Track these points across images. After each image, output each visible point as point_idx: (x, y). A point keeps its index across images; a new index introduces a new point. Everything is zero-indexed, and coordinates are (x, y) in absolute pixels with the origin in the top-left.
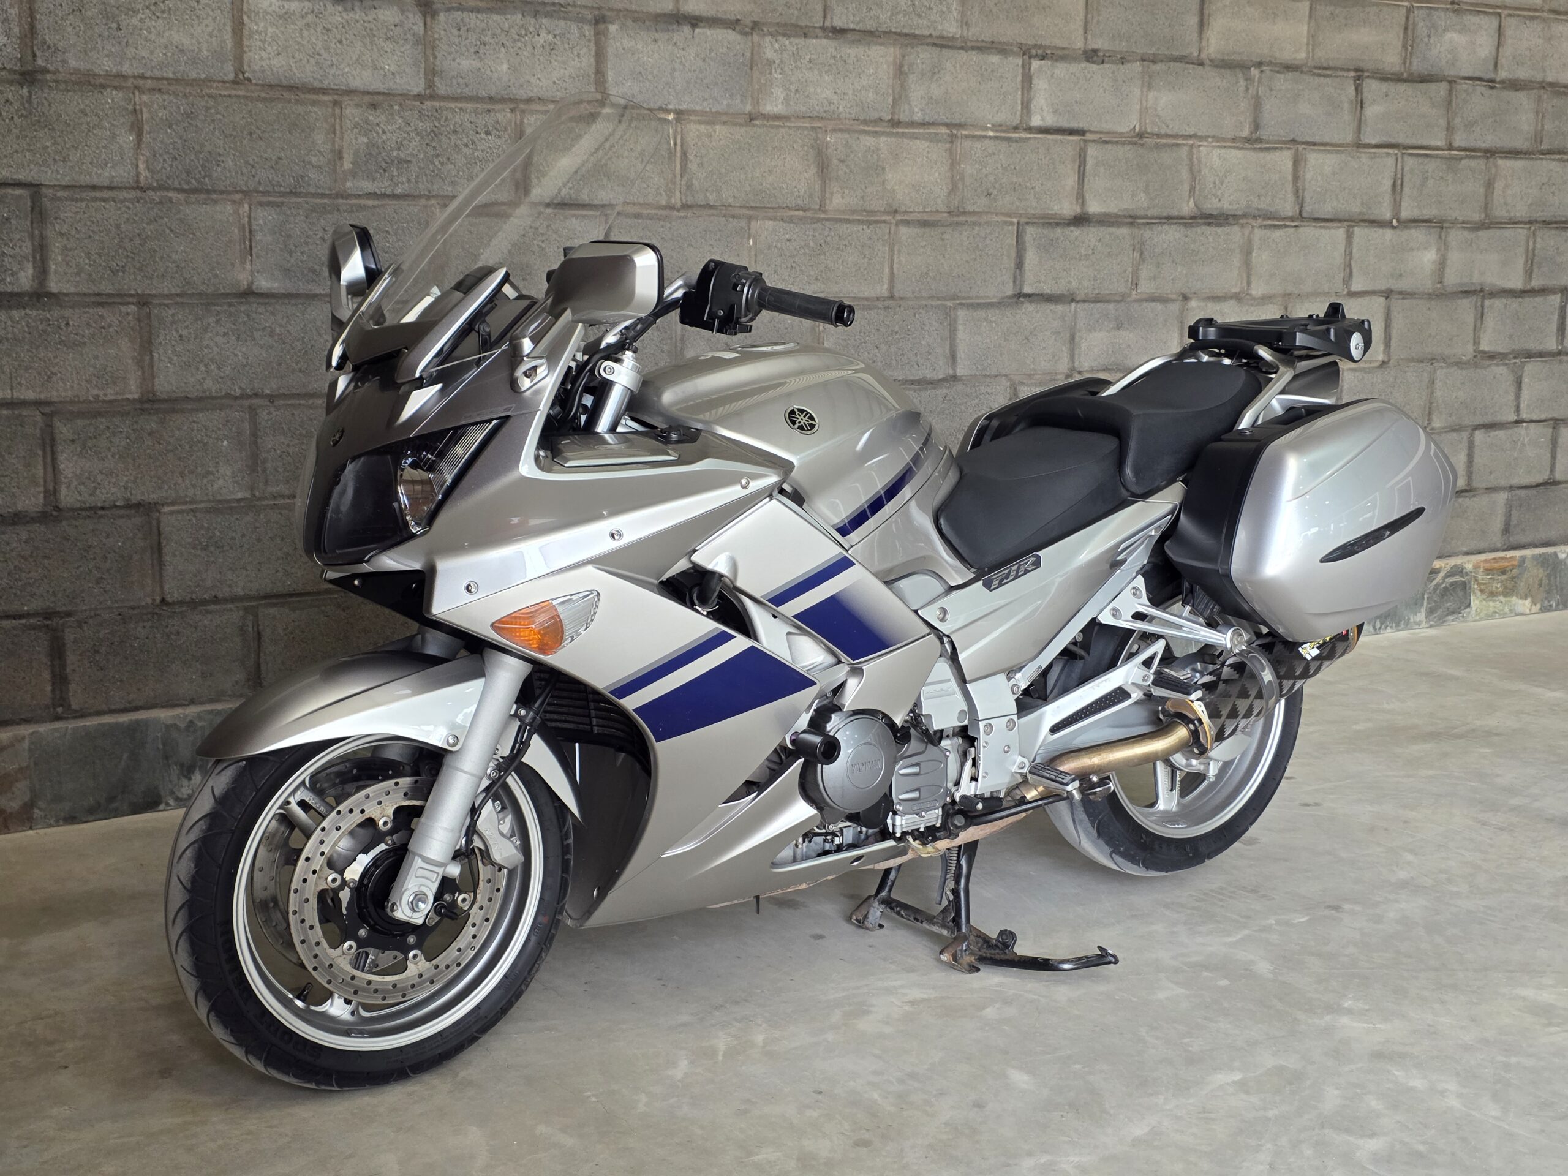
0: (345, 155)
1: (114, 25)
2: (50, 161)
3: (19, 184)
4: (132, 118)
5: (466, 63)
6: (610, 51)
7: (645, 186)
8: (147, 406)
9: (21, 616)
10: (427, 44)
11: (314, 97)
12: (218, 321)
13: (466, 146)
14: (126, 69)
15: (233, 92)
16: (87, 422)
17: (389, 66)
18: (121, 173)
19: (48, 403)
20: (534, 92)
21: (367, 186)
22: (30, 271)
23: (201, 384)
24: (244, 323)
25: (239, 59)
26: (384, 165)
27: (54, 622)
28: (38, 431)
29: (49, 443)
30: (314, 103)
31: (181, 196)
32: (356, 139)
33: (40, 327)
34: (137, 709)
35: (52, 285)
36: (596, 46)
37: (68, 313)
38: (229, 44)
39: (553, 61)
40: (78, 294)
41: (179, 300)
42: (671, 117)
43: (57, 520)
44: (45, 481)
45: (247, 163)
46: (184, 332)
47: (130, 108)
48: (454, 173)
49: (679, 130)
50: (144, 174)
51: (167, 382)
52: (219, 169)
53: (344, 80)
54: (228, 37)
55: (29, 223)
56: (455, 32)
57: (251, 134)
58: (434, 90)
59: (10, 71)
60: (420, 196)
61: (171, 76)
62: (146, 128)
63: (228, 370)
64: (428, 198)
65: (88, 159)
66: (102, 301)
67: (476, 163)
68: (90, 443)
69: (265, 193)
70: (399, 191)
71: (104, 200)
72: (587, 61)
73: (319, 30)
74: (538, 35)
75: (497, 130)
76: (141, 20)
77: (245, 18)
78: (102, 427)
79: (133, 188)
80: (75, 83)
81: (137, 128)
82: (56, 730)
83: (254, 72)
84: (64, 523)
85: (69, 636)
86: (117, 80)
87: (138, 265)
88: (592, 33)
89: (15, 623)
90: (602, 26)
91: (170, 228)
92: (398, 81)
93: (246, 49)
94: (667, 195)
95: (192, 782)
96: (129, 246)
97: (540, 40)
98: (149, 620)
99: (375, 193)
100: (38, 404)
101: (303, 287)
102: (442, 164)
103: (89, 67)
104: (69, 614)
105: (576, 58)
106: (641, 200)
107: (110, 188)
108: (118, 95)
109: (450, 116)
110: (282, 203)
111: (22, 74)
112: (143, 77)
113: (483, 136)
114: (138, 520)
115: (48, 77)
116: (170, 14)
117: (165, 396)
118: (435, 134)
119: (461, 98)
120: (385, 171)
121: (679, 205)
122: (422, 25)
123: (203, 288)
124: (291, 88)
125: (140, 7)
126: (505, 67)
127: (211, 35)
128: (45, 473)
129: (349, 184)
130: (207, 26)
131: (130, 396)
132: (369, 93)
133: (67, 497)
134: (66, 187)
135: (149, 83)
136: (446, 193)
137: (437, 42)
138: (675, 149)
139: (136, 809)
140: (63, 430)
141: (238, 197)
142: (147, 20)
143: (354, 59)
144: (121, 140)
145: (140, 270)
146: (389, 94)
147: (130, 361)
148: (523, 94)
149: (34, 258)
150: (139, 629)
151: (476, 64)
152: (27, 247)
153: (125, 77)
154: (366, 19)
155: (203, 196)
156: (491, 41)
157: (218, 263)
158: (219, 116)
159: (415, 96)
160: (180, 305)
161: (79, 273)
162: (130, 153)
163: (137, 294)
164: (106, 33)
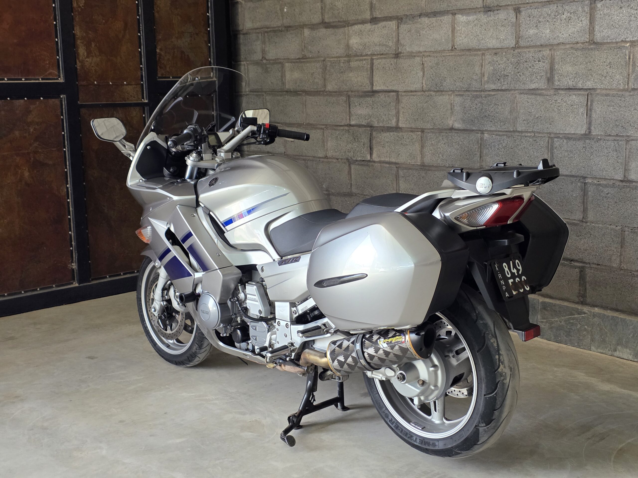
0: (485, 75)
1: (419, 35)
2: (401, 83)
3: (393, 91)
4: (422, 66)
5: (532, 32)
6: (598, 16)
7: (612, 80)
8: (422, 167)
10: (517, 25)
11: (476, 53)
12: (442, 139)
13: (530, 67)
14: (421, 49)
15: (451, 54)
16: (407, 171)
17: (502, 37)
18: (417, 86)
19: (398, 164)
20: (561, 40)
21: (493, 87)
22: (395, 120)
23: (437, 161)
24: (450, 140)
25: (453, 41)
26: (498, 77)
28: (395, 173)
29: (397, 177)
30: (475, 55)
31: (434, 93)
32: (489, 68)
33: (397, 138)
35: (400, 124)
36: (591, 15)
37: (404, 134)
38: (450, 36)
39: (569, 25)
40: (406, 128)
41: (432, 131)
42: (628, 44)
45: (454, 80)
46: (433, 142)
47: (422, 63)
48: (525, 79)
49: (632, 51)
50: (425, 86)
51: (428, 160)
52: (445, 83)
53: (486, 45)
54: (450, 33)
55: (395, 104)
56: (528, 19)
57: (455, 69)
58: (519, 45)
59: (393, 54)
60: (511, 90)
61: (433, 50)
62: (426, 69)
63: (445, 157)
64: (515, 90)
65: (410, 82)
66: (412, 130)
67: (534, 74)
68: (407, 178)
69: (459, 91)
70: (503, 88)
71: (414, 95)
72: (586, 22)
73: (479, 26)
74: (564, 14)
75: (543, 59)
76: (426, 32)
77: (456, 25)
78: (410, 173)
79: (421, 91)
80: (408, 56)
81: (423, 69)
83: (458, 45)
86: (418, 54)
87: (421, 118)
88: (588, 9)
90: (593, 5)
91: (430, 105)
92: (505, 43)
93: (455, 37)
94: (623, 84)
96: (419, 111)
97: (564, 16)
99: (495, 89)
100: (395, 163)
101: (469, 127)
102: (520, 76)
103: (412, 50)
105: (580, 23)
106: (609, 87)
107: (416, 91)
108: (418, 58)
109: (524, 55)
110: (463, 94)
111: (396, 55)
112: (425, 52)
113: (537, 62)
115: (402, 55)
117: (427, 164)
118: (518, 63)
119: (530, 46)
120: (499, 80)
121: (630, 89)
122: (515, 18)
123: (439, 126)
124: (469, 50)
125: (426, 27)
126: (548, 31)
127: (445, 33)
128: (396, 186)
129: (486, 86)
131: (418, 164)
132: (495, 49)
134: (405, 92)
135: (428, 54)
136: (521, 88)
137: (521, 24)
138: (629, 61)
140: (401, 173)
141: (450, 93)
143: (490, 35)
144: (418, 74)
145: (422, 120)
146: (502, 48)
147: (418, 151)
148: (556, 42)
149: (396, 116)
151: (536, 31)
152: (394, 112)
153: (421, 52)
154: (494, 19)
155: (441, 93)
156: (543, 20)
157: (443, 117)
158: (446, 63)
159: (512, 48)
160: (433, 132)
161: (406, 121)
162: (421, 79)
163: (421, 128)
164: (416, 38)
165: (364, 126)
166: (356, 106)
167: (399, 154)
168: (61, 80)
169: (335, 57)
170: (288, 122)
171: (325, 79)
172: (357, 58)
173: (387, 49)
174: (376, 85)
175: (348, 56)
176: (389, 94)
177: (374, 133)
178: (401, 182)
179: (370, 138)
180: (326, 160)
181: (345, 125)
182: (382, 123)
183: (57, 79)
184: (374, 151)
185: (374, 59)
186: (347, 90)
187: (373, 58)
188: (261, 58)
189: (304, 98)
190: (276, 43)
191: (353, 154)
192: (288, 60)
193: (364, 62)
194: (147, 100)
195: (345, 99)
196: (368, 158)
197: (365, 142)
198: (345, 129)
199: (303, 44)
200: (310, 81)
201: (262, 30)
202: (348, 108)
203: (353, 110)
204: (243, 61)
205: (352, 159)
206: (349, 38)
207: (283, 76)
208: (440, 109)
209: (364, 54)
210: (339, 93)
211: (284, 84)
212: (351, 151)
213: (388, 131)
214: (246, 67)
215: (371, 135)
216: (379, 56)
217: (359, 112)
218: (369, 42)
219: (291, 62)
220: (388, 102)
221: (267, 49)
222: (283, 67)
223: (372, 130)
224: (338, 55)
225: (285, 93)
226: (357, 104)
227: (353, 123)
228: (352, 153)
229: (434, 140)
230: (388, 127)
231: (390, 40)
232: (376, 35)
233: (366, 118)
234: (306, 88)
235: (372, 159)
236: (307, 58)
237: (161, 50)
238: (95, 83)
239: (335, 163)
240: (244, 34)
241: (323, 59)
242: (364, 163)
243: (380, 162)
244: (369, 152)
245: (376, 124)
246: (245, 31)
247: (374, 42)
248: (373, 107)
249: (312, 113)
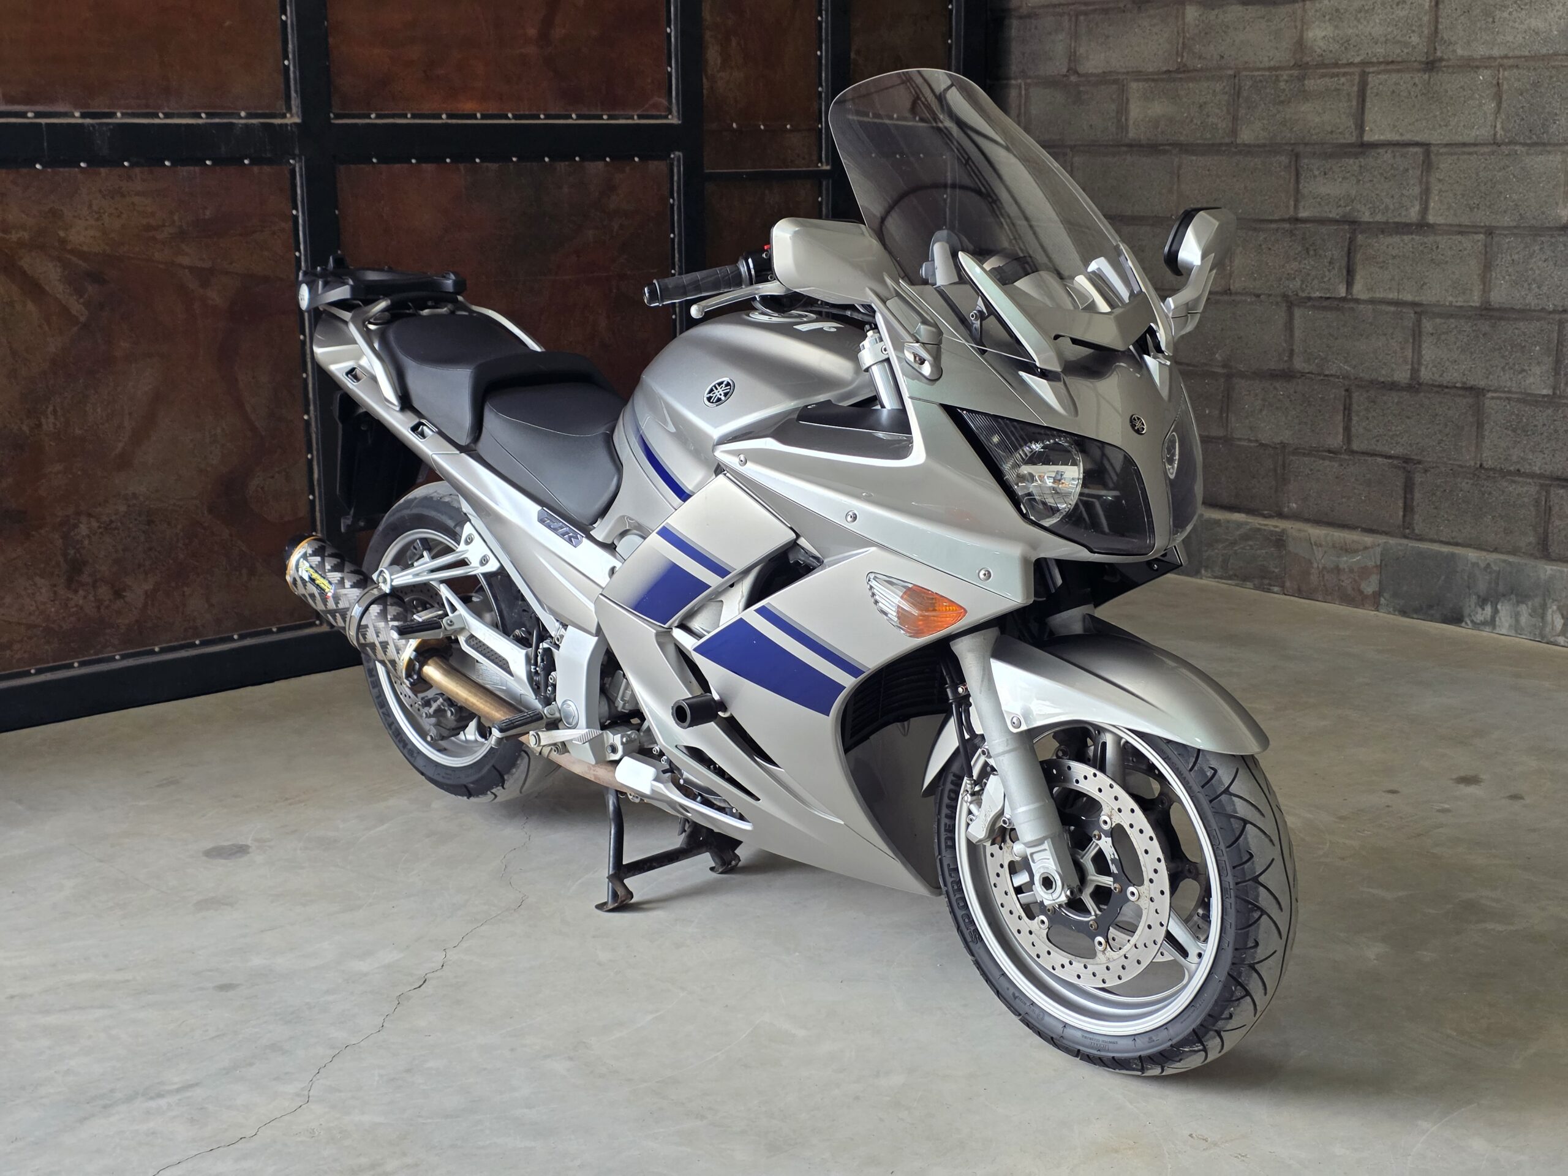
1: (1491, 20)
2: (1437, 126)
3: (1417, 144)
4: (1494, 90)
8: (1484, 312)
9: (1390, 457)
12: (1541, 249)
14: (1496, 52)
16: (1443, 321)
18: (1482, 132)
19: (1420, 305)
22: (1417, 208)
23: (1525, 299)
24: (1561, 251)
27: (1409, 467)
28: (1411, 325)
29: (1417, 334)
31: (1524, 149)
33: (1421, 248)
34: (1457, 544)
35: (1430, 217)
37: (1439, 238)
40: (1446, 225)
41: (1515, 231)
43: (1417, 391)
44: (1412, 362)
46: (1516, 257)
47: (1495, 82)
50: (1500, 132)
51: (1499, 296)
52: (1555, 126)
55: (1419, 172)
59: (1421, 62)
61: (1527, 53)
62: (1505, 97)
63: (1545, 289)
65: (1462, 124)
66: (1462, 230)
68: (1443, 337)
71: (1470, 154)
76: (1510, 14)
78: (1453, 326)
79: (1491, 144)
80: (1460, 67)
81: (1498, 97)
82: (1400, 545)
84: (1422, 394)
85: (1418, 478)
86: (1487, 62)
87: (1488, 204)
89: (1386, 461)
91: (1513, 174)
95: (1485, 612)
96: (1483, 188)
98: (1470, 479)
100: (1414, 304)
103: (1470, 54)
104: (1419, 462)
107: (1475, 145)
108: (1487, 72)
111: (1427, 63)
112: (1506, 57)
114: (1471, 400)
115: (1444, 63)
116: (1531, 6)
117: (1497, 306)
123: (1533, 222)
127: (1560, 18)
128: (1413, 356)
130: (1557, 11)
131: (1473, 304)
133: (1425, 375)
134: (1446, 145)
135: (1511, 62)
139: (1446, 620)
140: (1428, 325)
142: (1514, 13)
144: (1485, 108)
145: (1489, 207)
147: (1475, 277)
149: (1421, 198)
150: (1463, 484)
152: (1417, 190)
153: (1495, 59)
155: (1540, 148)
157: (1546, 202)
158: (1559, 83)
160: (1515, 235)
161: (1448, 209)
162: (1491, 118)
163: (1486, 226)
164: (1484, 26)
165: (1336, 222)
166: (1315, 177)
167: (1425, 284)
168: (674, 120)
169: (1264, 69)
170: (1129, 213)
171: (1235, 119)
172: (1324, 71)
173: (1406, 51)
174: (1371, 130)
175: (1300, 66)
176: (1405, 150)
177: (1360, 238)
178: (1424, 346)
179: (1349, 249)
180: (1226, 298)
181: (1283, 220)
182: (1383, 214)
183: (666, 117)
184: (1358, 277)
185: (1369, 73)
186: (1292, 142)
187: (1367, 70)
188: (1064, 70)
189: (1177, 160)
190: (1108, 37)
191: (1302, 284)
192: (1138, 75)
193: (1343, 80)
194: (827, 164)
195: (1287, 161)
196: (1342, 292)
197: (1335, 257)
198: (1284, 229)
199: (1181, 40)
200: (1195, 121)
201: (1072, 7)
202: (1293, 180)
203: (1307, 185)
204: (1016, 78)
205: (1297, 295)
206: (1305, 27)
207: (1123, 109)
208: (1539, 183)
209: (1344, 61)
210: (1270, 148)
211: (1123, 128)
212: (1295, 278)
213: (1397, 233)
214: (1023, 92)
215: (1352, 241)
216: (1382, 67)
217: (1323, 190)
218: (1357, 35)
219: (1146, 80)
220: (1401, 168)
221: (1082, 50)
222: (1123, 89)
223: (1355, 230)
224: (1272, 64)
225: (1124, 149)
226: (1317, 173)
227: (1303, 214)
228: (1299, 283)
229: (1518, 253)
230: (1395, 223)
231: (1413, 31)
232: (1377, 21)
233: (1342, 203)
234: (1182, 138)
235: (1351, 294)
236: (1189, 71)
237: (858, 52)
238: (734, 125)
239: (1251, 303)
240: (1021, 17)
241: (1231, 72)
242: (1329, 303)
243: (1372, 301)
244: (1345, 280)
245: (1366, 217)
246: (1024, 11)
247: (1370, 34)
248: (1361, 178)
249: (1196, 192)
